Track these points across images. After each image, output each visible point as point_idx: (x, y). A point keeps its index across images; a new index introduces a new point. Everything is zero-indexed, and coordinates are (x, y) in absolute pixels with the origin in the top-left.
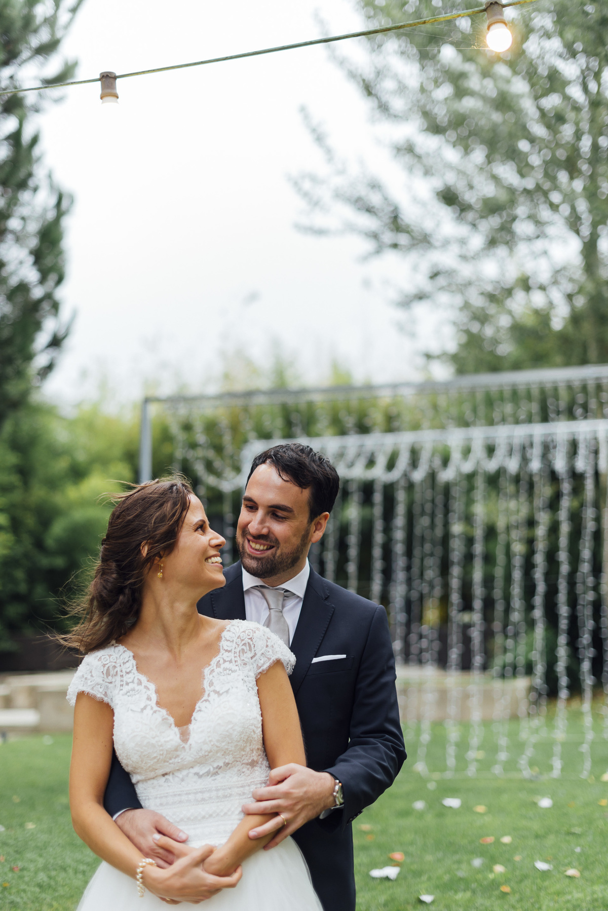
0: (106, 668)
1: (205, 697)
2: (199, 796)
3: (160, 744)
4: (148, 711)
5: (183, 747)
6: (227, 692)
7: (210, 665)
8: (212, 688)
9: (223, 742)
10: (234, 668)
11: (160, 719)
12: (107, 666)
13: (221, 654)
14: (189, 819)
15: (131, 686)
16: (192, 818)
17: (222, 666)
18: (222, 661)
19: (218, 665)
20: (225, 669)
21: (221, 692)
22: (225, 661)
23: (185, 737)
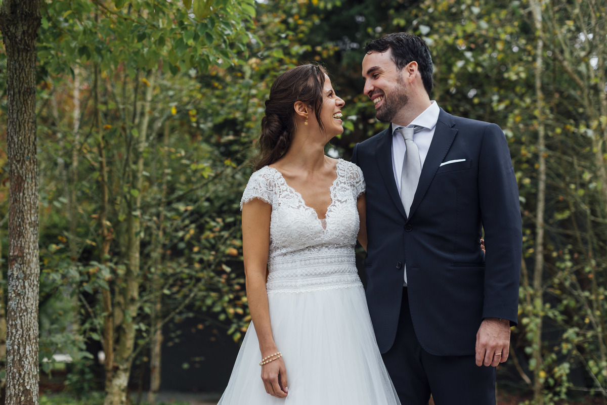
0: (268, 182)
1: (333, 204)
2: (329, 260)
3: (311, 228)
4: (302, 208)
5: (323, 232)
6: (346, 201)
7: (333, 185)
8: (336, 198)
9: (345, 231)
10: (348, 187)
11: (310, 213)
12: (269, 180)
13: (338, 178)
14: (324, 273)
15: (286, 193)
16: (326, 273)
17: (340, 185)
18: (339, 183)
19: (337, 185)
20: (342, 188)
21: (342, 201)
22: (341, 183)
23: (324, 225)
